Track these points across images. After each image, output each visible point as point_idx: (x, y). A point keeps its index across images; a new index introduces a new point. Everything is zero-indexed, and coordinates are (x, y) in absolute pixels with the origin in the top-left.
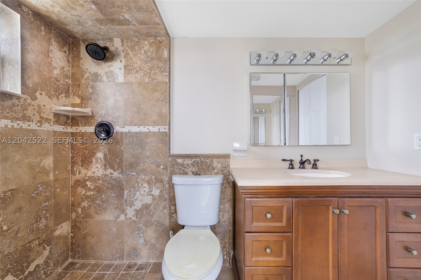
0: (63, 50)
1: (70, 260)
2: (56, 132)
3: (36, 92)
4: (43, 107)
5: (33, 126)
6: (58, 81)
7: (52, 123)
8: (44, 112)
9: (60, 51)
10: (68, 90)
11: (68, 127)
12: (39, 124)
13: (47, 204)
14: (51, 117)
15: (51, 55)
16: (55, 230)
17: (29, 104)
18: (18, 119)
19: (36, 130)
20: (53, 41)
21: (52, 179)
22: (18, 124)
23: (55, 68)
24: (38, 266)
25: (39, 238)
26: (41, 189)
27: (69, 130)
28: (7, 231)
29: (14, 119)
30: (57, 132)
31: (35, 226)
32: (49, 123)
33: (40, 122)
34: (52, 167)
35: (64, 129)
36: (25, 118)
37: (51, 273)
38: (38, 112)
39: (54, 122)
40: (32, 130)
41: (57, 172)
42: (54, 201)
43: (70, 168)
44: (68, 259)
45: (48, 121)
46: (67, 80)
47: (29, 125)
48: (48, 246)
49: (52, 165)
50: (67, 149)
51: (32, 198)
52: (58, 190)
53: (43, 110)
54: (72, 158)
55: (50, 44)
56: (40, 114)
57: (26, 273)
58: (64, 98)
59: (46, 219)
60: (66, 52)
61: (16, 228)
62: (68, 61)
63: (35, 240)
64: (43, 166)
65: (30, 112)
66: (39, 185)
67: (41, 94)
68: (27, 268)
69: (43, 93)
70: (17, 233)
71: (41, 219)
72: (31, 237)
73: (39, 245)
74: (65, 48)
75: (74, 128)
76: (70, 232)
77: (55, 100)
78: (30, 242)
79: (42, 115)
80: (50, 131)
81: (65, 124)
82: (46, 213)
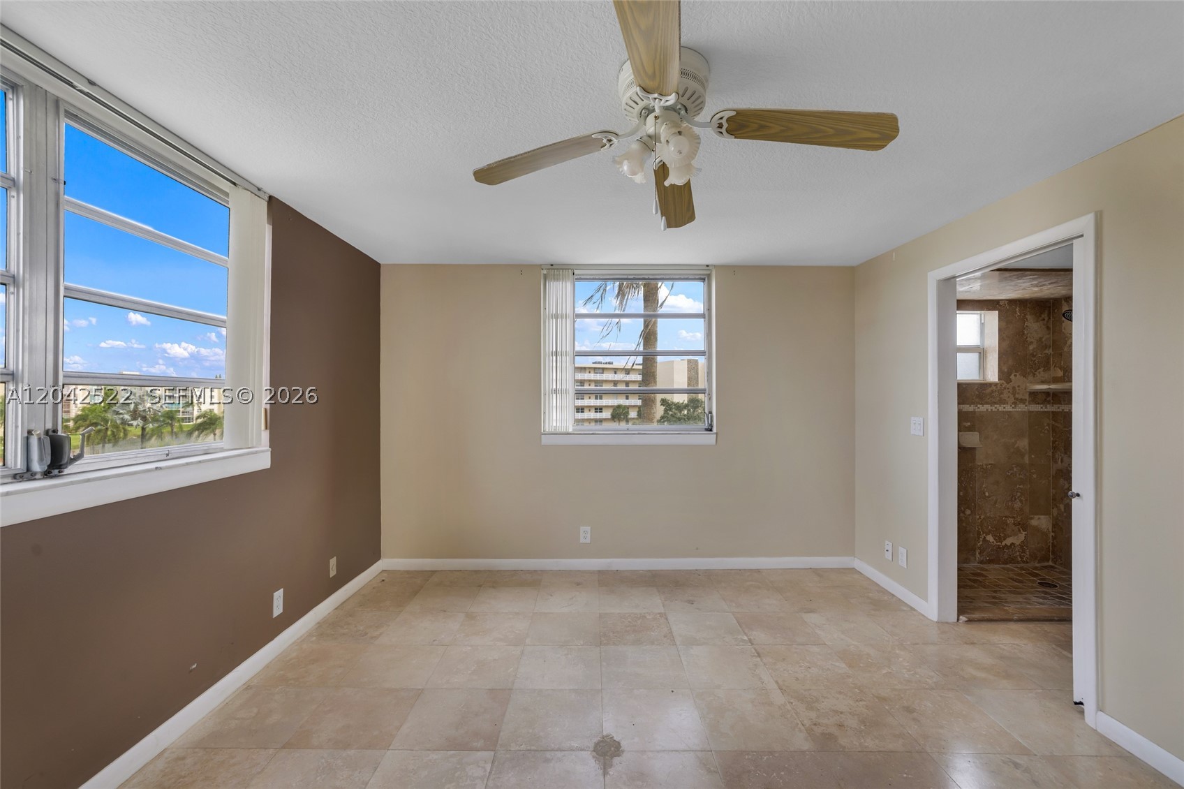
0: (1041, 318)
1: (1051, 563)
2: (1030, 412)
3: (1010, 375)
4: (1017, 388)
5: (1008, 408)
6: (1034, 356)
7: (1027, 404)
8: (1018, 393)
9: (1037, 321)
10: (1048, 363)
11: (1048, 405)
12: (1013, 406)
13: (1021, 486)
14: (1027, 397)
15: (1026, 332)
16: (1032, 518)
17: (1005, 388)
18: (996, 403)
19: (1010, 412)
20: (1028, 317)
21: (1028, 462)
22: (996, 408)
23: (1032, 343)
24: (1013, 544)
25: (1014, 518)
26: (1015, 469)
27: (1050, 408)
28: (988, 497)
29: (992, 404)
30: (1033, 412)
31: (1010, 504)
32: (1024, 403)
33: (1015, 403)
34: (1028, 449)
35: (1042, 408)
36: (1002, 402)
37: (1027, 562)
38: (1012, 394)
39: (1029, 402)
40: (1007, 412)
41: (1033, 456)
42: (1029, 486)
43: (1051, 454)
44: (1048, 561)
45: (1022, 401)
46: (1046, 351)
47: (1004, 408)
48: (1023, 531)
49: (1027, 448)
50: (1046, 432)
51: (1008, 476)
52: (1035, 476)
53: (1018, 391)
54: (1054, 442)
55: (1024, 320)
56: (1014, 395)
57: (1003, 544)
58: (1042, 373)
59: (1021, 501)
60: (1044, 320)
61: (994, 498)
62: (1048, 328)
63: (1010, 517)
64: (1018, 447)
65: (1005, 396)
66: (1014, 466)
67: (1015, 376)
68: (1004, 540)
69: (1017, 374)
70: (995, 503)
71: (1015, 499)
72: (1007, 513)
73: (1014, 524)
74: (1043, 316)
75: (1056, 406)
76: (1051, 530)
77: (1031, 378)
78: (1006, 517)
79: (1017, 396)
80: (1025, 411)
81: (1045, 402)
82: (1021, 496)
